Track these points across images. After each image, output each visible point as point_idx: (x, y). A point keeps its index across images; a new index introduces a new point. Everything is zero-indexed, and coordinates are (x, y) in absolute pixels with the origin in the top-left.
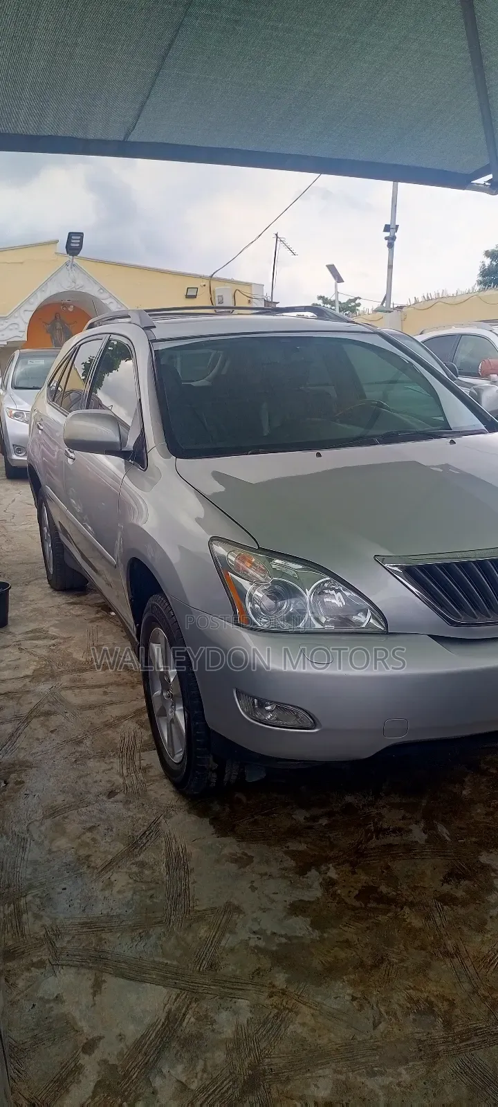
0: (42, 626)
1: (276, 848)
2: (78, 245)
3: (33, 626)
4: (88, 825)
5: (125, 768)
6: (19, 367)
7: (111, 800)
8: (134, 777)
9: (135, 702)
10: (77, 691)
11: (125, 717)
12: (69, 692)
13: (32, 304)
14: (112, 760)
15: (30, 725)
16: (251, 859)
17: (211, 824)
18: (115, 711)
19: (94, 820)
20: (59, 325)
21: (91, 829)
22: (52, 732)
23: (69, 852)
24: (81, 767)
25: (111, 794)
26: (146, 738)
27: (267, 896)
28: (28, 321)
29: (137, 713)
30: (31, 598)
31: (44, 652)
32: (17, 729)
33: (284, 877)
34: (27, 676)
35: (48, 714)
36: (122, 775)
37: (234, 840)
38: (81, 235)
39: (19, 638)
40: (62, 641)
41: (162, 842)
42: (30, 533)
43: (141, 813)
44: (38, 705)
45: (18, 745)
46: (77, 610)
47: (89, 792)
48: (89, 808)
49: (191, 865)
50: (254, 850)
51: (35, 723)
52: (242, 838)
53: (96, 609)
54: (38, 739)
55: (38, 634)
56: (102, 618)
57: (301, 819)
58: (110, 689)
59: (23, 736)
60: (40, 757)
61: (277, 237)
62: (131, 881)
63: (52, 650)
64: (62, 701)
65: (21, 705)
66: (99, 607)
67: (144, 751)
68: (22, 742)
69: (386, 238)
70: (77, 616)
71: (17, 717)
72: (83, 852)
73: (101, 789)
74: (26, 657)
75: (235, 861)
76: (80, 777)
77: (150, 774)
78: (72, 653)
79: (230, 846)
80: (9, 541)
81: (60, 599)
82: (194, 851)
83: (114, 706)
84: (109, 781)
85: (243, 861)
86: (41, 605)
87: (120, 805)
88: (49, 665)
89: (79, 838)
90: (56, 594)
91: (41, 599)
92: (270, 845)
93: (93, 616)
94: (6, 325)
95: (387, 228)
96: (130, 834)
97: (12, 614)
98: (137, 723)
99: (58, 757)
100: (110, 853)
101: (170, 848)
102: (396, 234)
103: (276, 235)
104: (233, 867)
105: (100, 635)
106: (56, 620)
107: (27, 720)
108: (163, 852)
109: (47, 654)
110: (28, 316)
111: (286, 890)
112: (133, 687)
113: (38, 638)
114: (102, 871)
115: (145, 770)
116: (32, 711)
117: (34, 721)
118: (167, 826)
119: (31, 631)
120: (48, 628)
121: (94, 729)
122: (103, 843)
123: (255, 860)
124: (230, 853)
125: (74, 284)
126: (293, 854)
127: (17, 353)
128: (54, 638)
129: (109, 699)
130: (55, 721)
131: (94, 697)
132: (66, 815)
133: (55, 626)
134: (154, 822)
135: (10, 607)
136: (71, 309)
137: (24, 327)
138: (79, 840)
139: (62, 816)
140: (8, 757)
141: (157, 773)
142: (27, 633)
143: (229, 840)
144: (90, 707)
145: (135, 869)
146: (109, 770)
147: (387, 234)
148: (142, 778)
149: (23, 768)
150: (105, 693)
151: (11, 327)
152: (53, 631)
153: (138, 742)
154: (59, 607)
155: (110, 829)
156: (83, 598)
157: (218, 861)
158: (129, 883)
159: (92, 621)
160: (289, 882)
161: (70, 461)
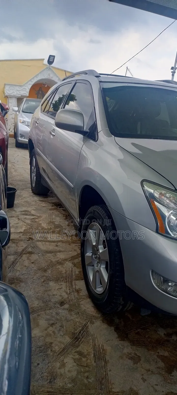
0: (28, 209)
1: (152, 353)
2: (52, 61)
3: (24, 209)
4: (51, 322)
5: (68, 288)
6: (25, 105)
7: (62, 307)
8: (73, 295)
9: (71, 252)
10: (44, 243)
11: (66, 260)
12: (40, 243)
13: (32, 82)
14: (61, 283)
15: (22, 258)
16: (139, 359)
17: (115, 331)
18: (61, 256)
19: (53, 319)
20: (40, 92)
21: (52, 325)
22: (32, 263)
23: (41, 338)
24: (47, 285)
25: (62, 303)
26: (77, 273)
27: (152, 386)
28: (30, 88)
29: (73, 258)
30: (24, 196)
31: (29, 222)
32: (16, 259)
33: (160, 374)
34: (21, 232)
35: (30, 253)
36: (67, 293)
37: (129, 344)
38: (54, 56)
39: (18, 213)
40: (37, 217)
41: (90, 339)
42: (25, 169)
43: (77, 318)
44: (26, 248)
45: (16, 268)
46: (43, 204)
47: (50, 301)
48: (51, 311)
49: (107, 358)
50: (140, 352)
51: (24, 257)
52: (133, 343)
53: (52, 204)
54: (25, 266)
55: (26, 213)
56: (54, 209)
57: (162, 334)
58: (59, 244)
59: (18, 263)
60: (26, 277)
61: (127, 68)
62: (75, 364)
63: (33, 221)
64: (37, 247)
65: (18, 247)
66: (53, 204)
67: (77, 280)
68: (18, 267)
69: (172, 72)
70: (44, 207)
71: (16, 253)
72: (48, 340)
73: (57, 300)
74: (21, 223)
75: (131, 358)
76: (46, 291)
77: (81, 294)
78: (41, 224)
79: (128, 348)
80: (15, 171)
81: (36, 198)
82: (108, 348)
83: (61, 253)
84: (61, 296)
85: (136, 359)
86: (28, 199)
87: (66, 312)
88: (31, 228)
89: (46, 330)
90: (34, 195)
91: (28, 197)
92: (149, 350)
93: (50, 207)
94: (21, 89)
95: (172, 68)
96: (73, 331)
97: (16, 202)
98: (72, 263)
99: (35, 278)
100: (63, 343)
101: (95, 345)
102: (175, 71)
103: (127, 67)
104: (130, 363)
105: (54, 217)
106: (35, 207)
107: (21, 254)
108: (91, 346)
109: (30, 223)
110: (30, 86)
111: (162, 383)
112: (69, 244)
113: (26, 215)
114: (59, 354)
115: (78, 291)
116: (23, 250)
117: (24, 256)
118: (92, 329)
119: (23, 211)
120: (31, 210)
121: (52, 265)
122: (59, 335)
123: (143, 359)
124: (128, 353)
125: (49, 76)
126: (163, 358)
127: (25, 99)
128: (33, 215)
129: (59, 249)
130: (34, 257)
131: (51, 247)
132: (39, 313)
133: (34, 210)
134: (85, 325)
135: (16, 199)
136: (46, 86)
137: (28, 90)
138: (46, 332)
139: (37, 314)
140: (11, 274)
141: (84, 294)
142: (22, 211)
143: (126, 343)
144: (50, 252)
145: (77, 357)
146: (60, 289)
147: (172, 71)
148: (77, 296)
149: (18, 282)
150: (57, 246)
151: (23, 90)
152: (33, 212)
153: (73, 274)
154: (36, 202)
155: (62, 326)
156: (46, 199)
157: (121, 357)
158: (74, 366)
159: (50, 210)
160: (163, 378)
161: (52, 137)
